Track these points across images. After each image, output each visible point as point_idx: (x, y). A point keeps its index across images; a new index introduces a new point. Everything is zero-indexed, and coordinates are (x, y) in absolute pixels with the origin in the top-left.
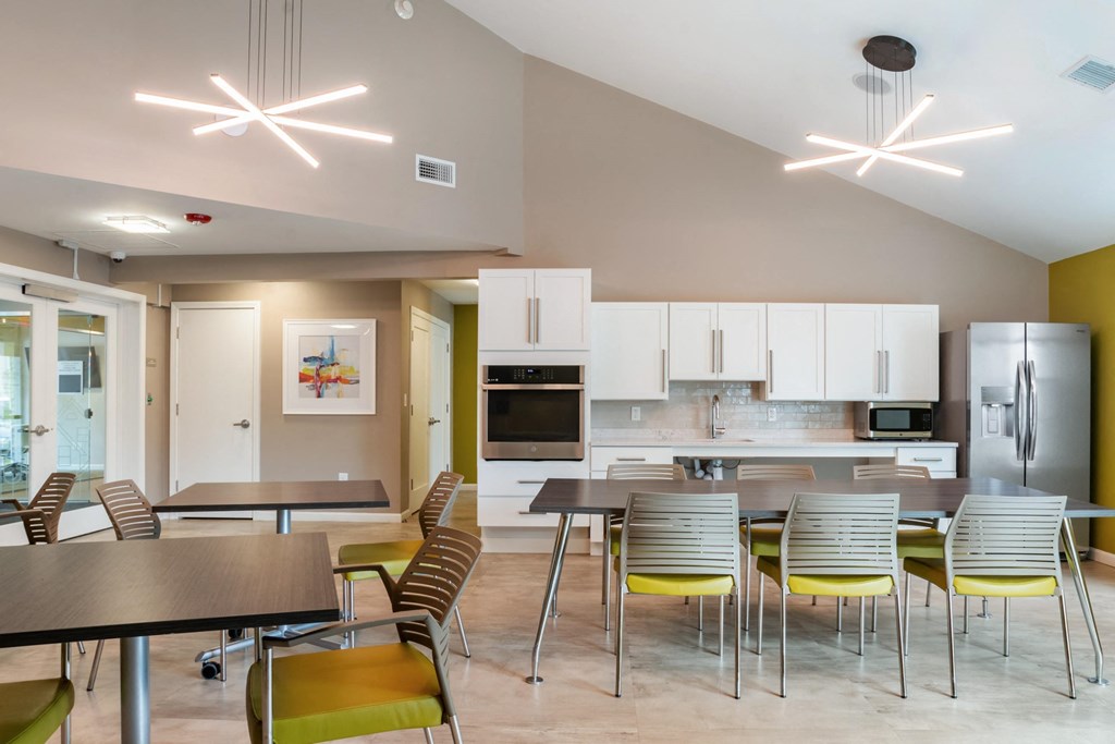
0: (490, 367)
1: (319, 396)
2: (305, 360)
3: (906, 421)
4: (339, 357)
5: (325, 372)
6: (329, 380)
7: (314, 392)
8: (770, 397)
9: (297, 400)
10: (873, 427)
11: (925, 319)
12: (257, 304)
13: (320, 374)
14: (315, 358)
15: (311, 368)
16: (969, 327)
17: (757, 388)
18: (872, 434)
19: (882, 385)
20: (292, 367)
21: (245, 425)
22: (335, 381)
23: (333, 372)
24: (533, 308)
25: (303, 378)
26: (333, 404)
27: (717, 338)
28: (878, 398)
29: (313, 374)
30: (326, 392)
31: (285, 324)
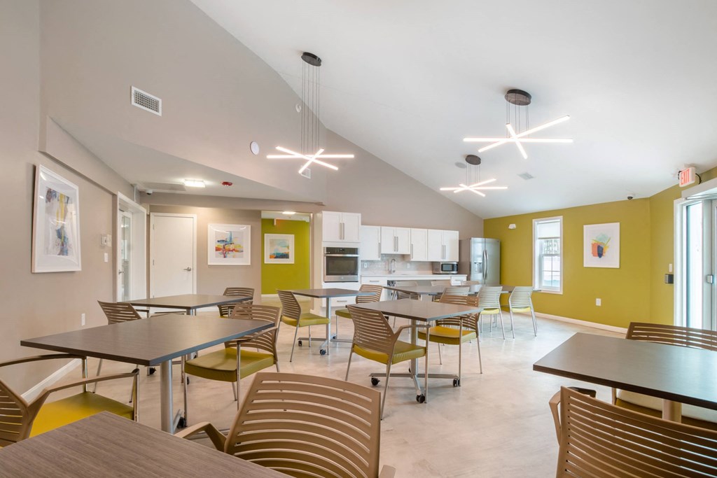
0: (327, 248)
1: (225, 257)
2: (218, 241)
3: (450, 268)
4: (234, 241)
5: (227, 247)
6: (230, 250)
7: (223, 255)
8: (412, 260)
9: (214, 259)
10: (442, 270)
11: (454, 236)
12: (195, 216)
13: (225, 247)
14: (223, 241)
15: (221, 245)
16: (470, 239)
17: (403, 257)
18: (441, 272)
19: (443, 257)
20: (212, 245)
21: (189, 270)
22: (232, 251)
23: (232, 247)
24: (342, 226)
25: (217, 249)
26: (231, 261)
27: (396, 239)
28: (442, 260)
29: (222, 247)
30: (228, 255)
31: (209, 226)
